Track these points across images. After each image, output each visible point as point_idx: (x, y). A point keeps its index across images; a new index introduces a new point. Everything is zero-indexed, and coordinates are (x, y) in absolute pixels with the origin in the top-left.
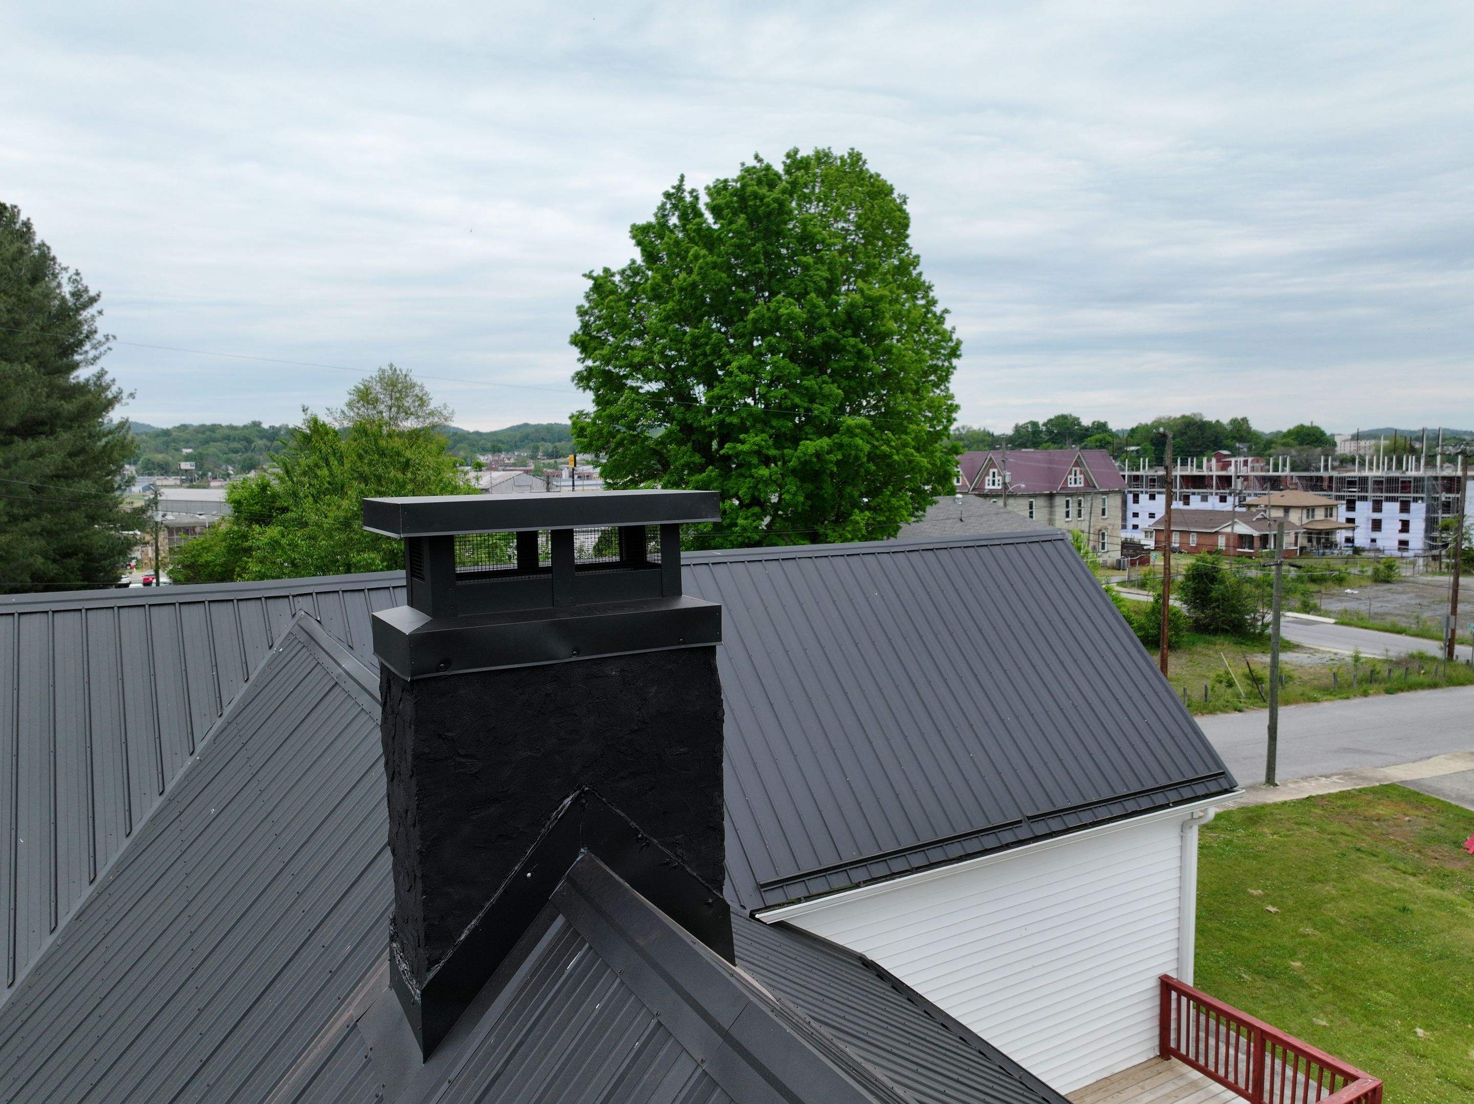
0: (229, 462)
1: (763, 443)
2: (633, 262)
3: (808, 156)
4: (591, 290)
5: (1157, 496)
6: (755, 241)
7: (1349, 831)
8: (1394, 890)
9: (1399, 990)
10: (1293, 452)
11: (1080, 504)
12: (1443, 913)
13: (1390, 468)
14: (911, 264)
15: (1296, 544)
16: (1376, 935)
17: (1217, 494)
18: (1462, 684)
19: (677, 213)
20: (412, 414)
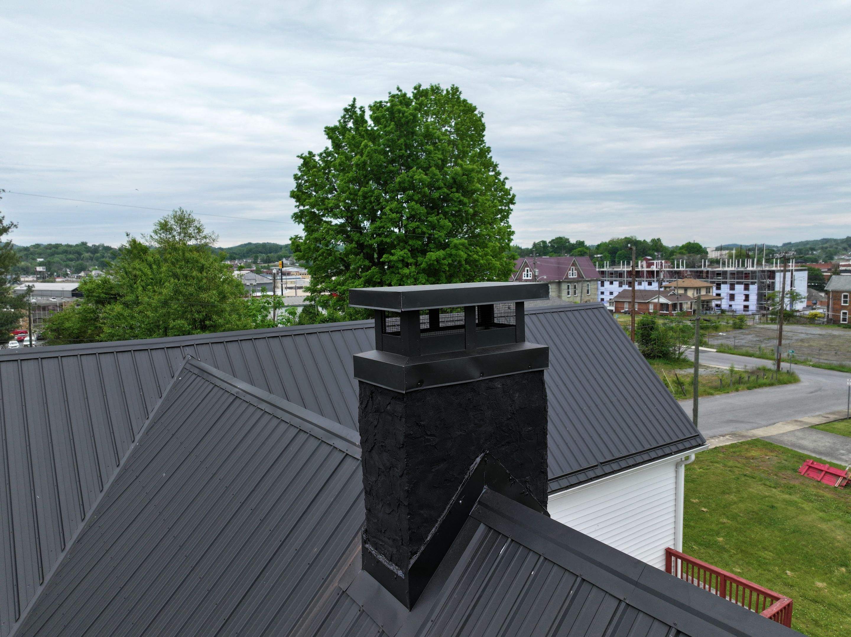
0: (67, 266)
1: (405, 255)
2: (327, 148)
3: (427, 89)
4: (302, 165)
5: (614, 283)
6: (399, 137)
7: (739, 465)
8: (766, 497)
9: (775, 551)
10: (685, 257)
11: (575, 287)
12: (793, 508)
13: (738, 266)
14: (487, 151)
15: (691, 308)
16: (760, 521)
17: (646, 281)
18: (785, 383)
19: (352, 120)
20: (193, 237)
